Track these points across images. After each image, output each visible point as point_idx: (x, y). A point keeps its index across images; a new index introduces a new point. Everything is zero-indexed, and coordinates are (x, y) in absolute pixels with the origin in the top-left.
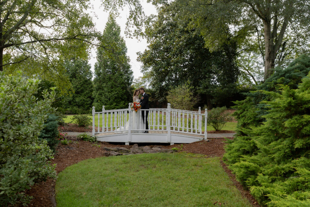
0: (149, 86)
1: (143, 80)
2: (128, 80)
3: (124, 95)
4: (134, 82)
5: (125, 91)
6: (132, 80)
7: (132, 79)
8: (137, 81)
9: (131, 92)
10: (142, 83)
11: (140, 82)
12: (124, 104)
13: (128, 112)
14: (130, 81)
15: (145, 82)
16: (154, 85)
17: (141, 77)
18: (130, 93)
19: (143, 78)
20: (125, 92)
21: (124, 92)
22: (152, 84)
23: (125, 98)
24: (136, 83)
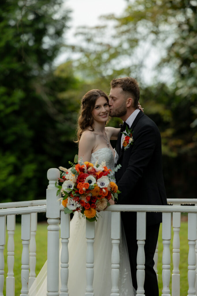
0: (160, 66)
1: (123, 33)
2: (40, 34)
3: (13, 118)
4: (73, 48)
5: (19, 94)
6: (59, 33)
7: (64, 26)
8: (89, 40)
9: (58, 102)
10: (116, 54)
11: (109, 47)
12: (16, 171)
13: (42, 218)
14: (47, 42)
15: (134, 43)
16: (186, 62)
17: (111, 17)
18: (52, 110)
19: (124, 21)
20: (22, 100)
21: (13, 104)
22: (178, 55)
23: (19, 138)
24: (82, 50)
